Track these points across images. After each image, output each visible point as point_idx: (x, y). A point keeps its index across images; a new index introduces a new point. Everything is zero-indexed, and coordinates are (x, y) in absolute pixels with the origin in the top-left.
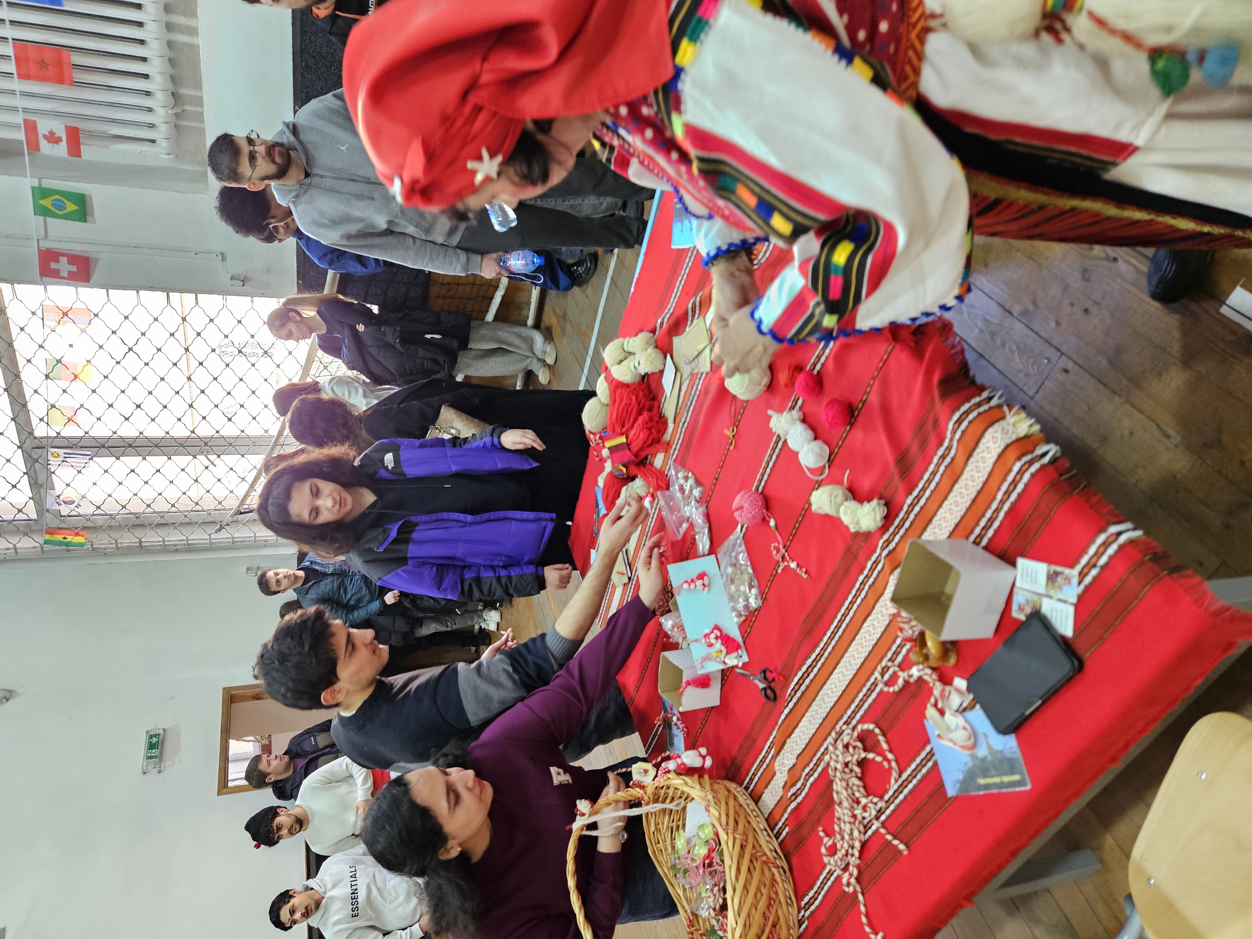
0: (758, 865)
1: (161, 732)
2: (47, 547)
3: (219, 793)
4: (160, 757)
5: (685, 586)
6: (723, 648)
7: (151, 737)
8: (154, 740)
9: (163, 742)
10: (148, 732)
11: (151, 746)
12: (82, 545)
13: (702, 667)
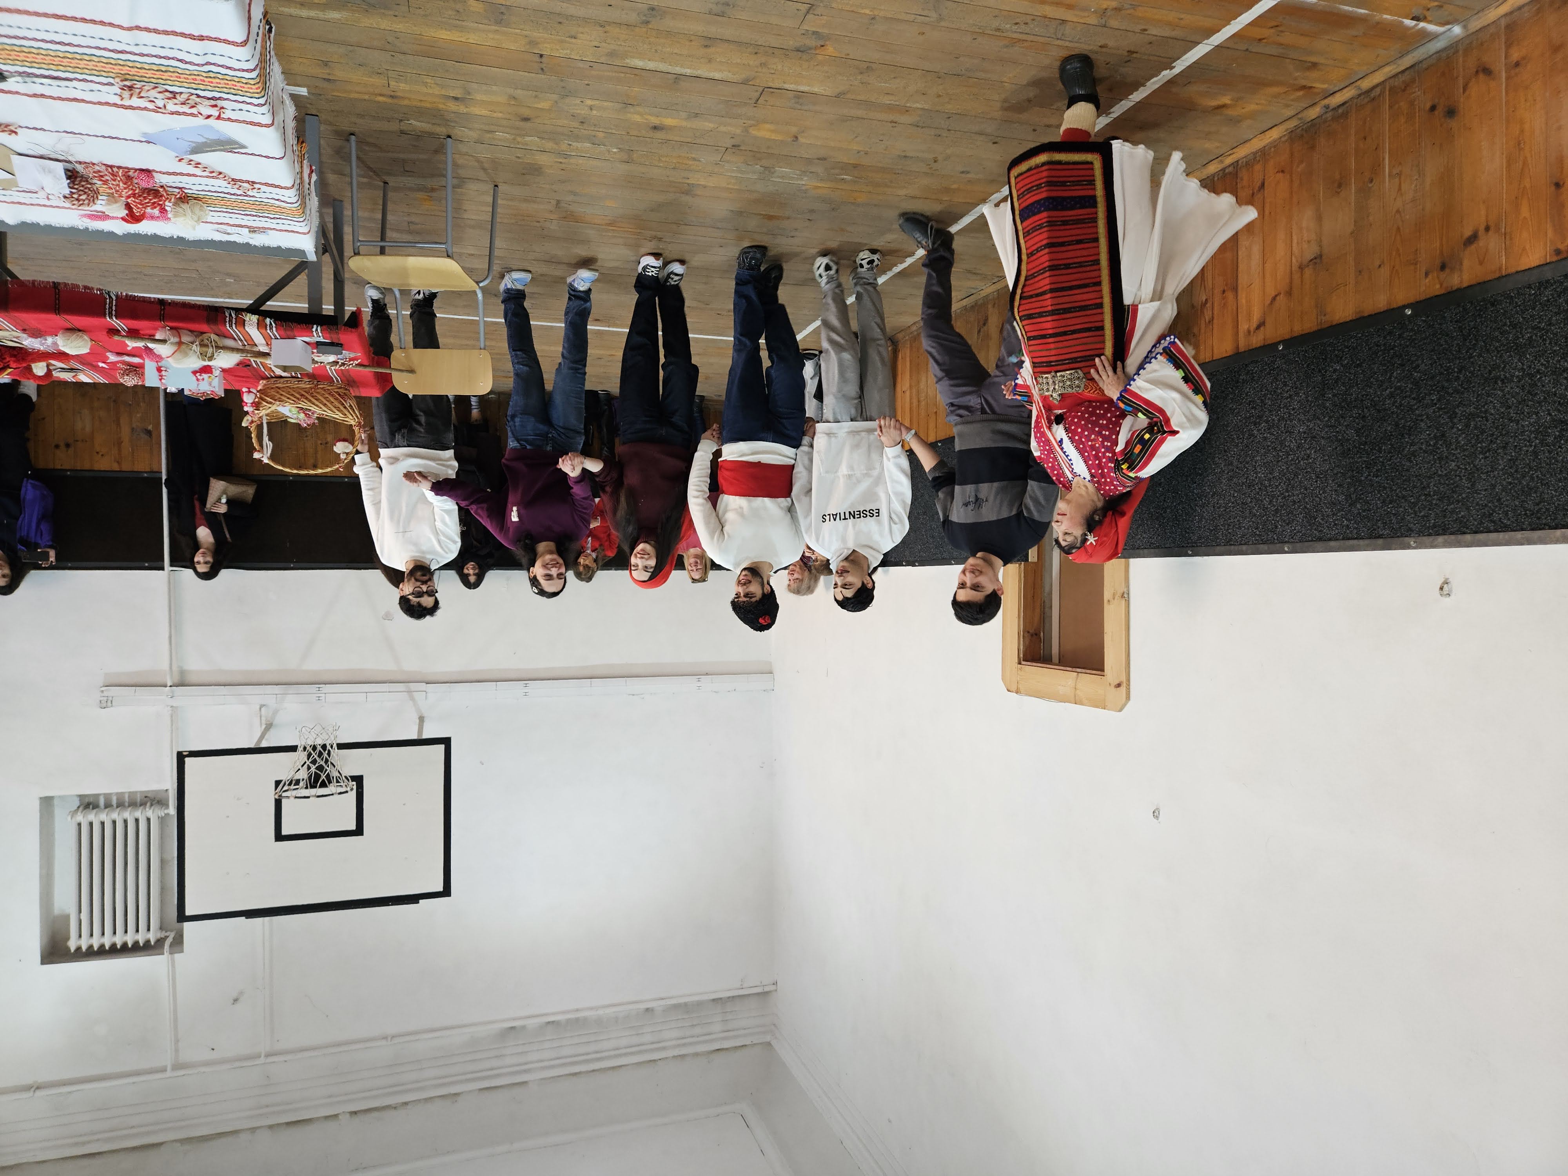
0: (315, 394)
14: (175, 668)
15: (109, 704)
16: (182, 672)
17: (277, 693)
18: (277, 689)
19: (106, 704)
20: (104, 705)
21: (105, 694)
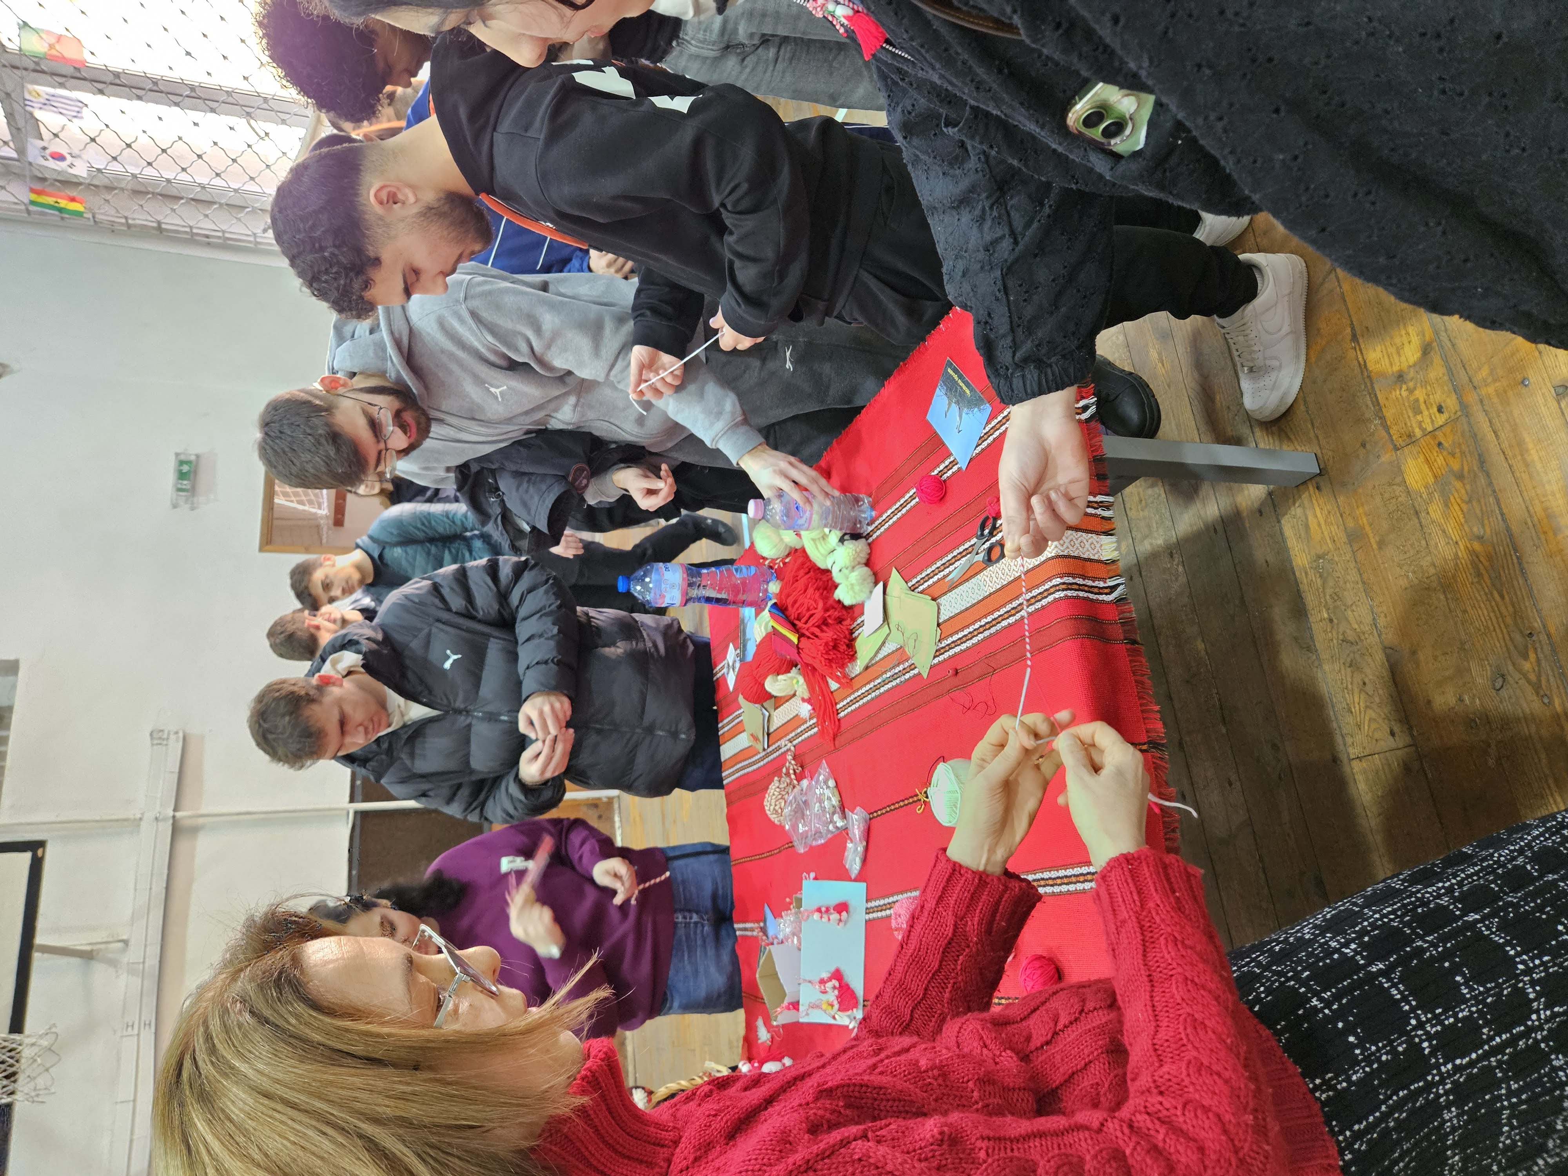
1: (193, 458)
2: (32, 208)
3: (261, 550)
4: (193, 491)
5: (816, 916)
6: (836, 1003)
7: (182, 463)
8: (185, 468)
9: (195, 472)
10: (177, 455)
11: (182, 476)
12: (79, 214)
13: (807, 1014)
14: (201, 821)
15: (155, 742)
16: (194, 830)
17: (147, 965)
18: (153, 961)
19: (158, 737)
20: (155, 735)
21: (173, 737)
